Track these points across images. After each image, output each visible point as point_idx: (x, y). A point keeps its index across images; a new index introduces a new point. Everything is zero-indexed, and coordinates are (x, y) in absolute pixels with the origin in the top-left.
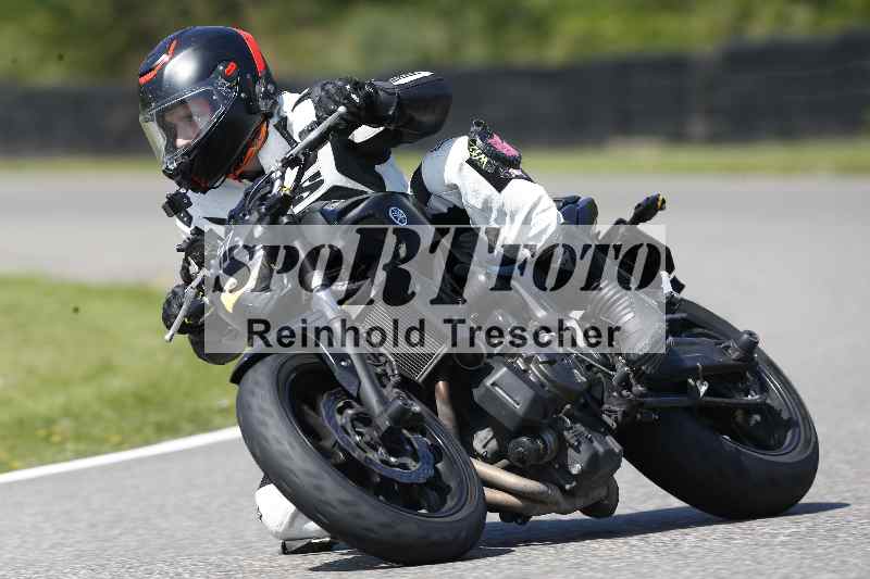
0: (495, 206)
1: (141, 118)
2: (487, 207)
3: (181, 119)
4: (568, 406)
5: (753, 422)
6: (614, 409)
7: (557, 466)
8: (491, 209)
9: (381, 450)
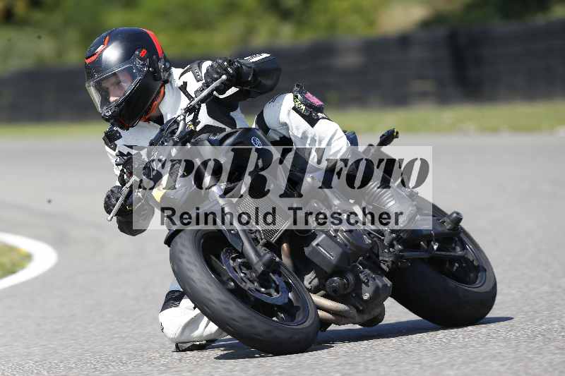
0: (310, 136)
1: (87, 85)
2: (304, 137)
3: (112, 85)
4: (360, 258)
5: (455, 268)
6: (386, 259)
7: (354, 295)
8: (306, 138)
9: (256, 284)
